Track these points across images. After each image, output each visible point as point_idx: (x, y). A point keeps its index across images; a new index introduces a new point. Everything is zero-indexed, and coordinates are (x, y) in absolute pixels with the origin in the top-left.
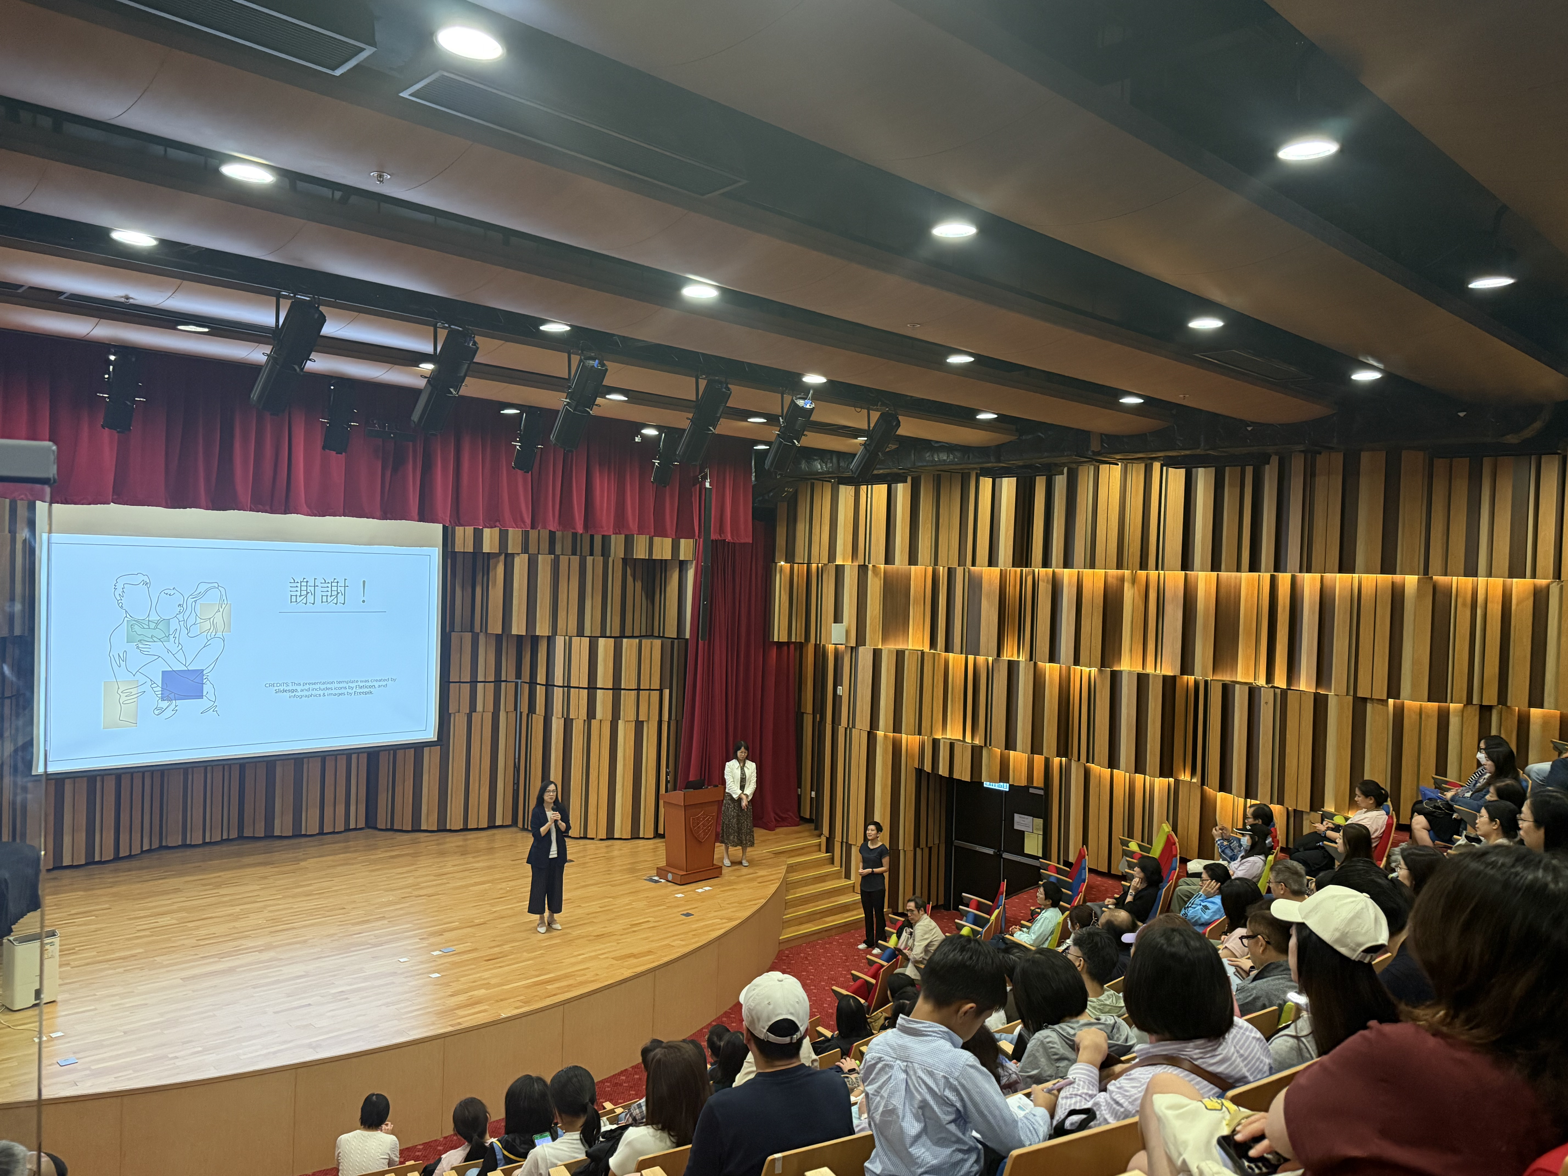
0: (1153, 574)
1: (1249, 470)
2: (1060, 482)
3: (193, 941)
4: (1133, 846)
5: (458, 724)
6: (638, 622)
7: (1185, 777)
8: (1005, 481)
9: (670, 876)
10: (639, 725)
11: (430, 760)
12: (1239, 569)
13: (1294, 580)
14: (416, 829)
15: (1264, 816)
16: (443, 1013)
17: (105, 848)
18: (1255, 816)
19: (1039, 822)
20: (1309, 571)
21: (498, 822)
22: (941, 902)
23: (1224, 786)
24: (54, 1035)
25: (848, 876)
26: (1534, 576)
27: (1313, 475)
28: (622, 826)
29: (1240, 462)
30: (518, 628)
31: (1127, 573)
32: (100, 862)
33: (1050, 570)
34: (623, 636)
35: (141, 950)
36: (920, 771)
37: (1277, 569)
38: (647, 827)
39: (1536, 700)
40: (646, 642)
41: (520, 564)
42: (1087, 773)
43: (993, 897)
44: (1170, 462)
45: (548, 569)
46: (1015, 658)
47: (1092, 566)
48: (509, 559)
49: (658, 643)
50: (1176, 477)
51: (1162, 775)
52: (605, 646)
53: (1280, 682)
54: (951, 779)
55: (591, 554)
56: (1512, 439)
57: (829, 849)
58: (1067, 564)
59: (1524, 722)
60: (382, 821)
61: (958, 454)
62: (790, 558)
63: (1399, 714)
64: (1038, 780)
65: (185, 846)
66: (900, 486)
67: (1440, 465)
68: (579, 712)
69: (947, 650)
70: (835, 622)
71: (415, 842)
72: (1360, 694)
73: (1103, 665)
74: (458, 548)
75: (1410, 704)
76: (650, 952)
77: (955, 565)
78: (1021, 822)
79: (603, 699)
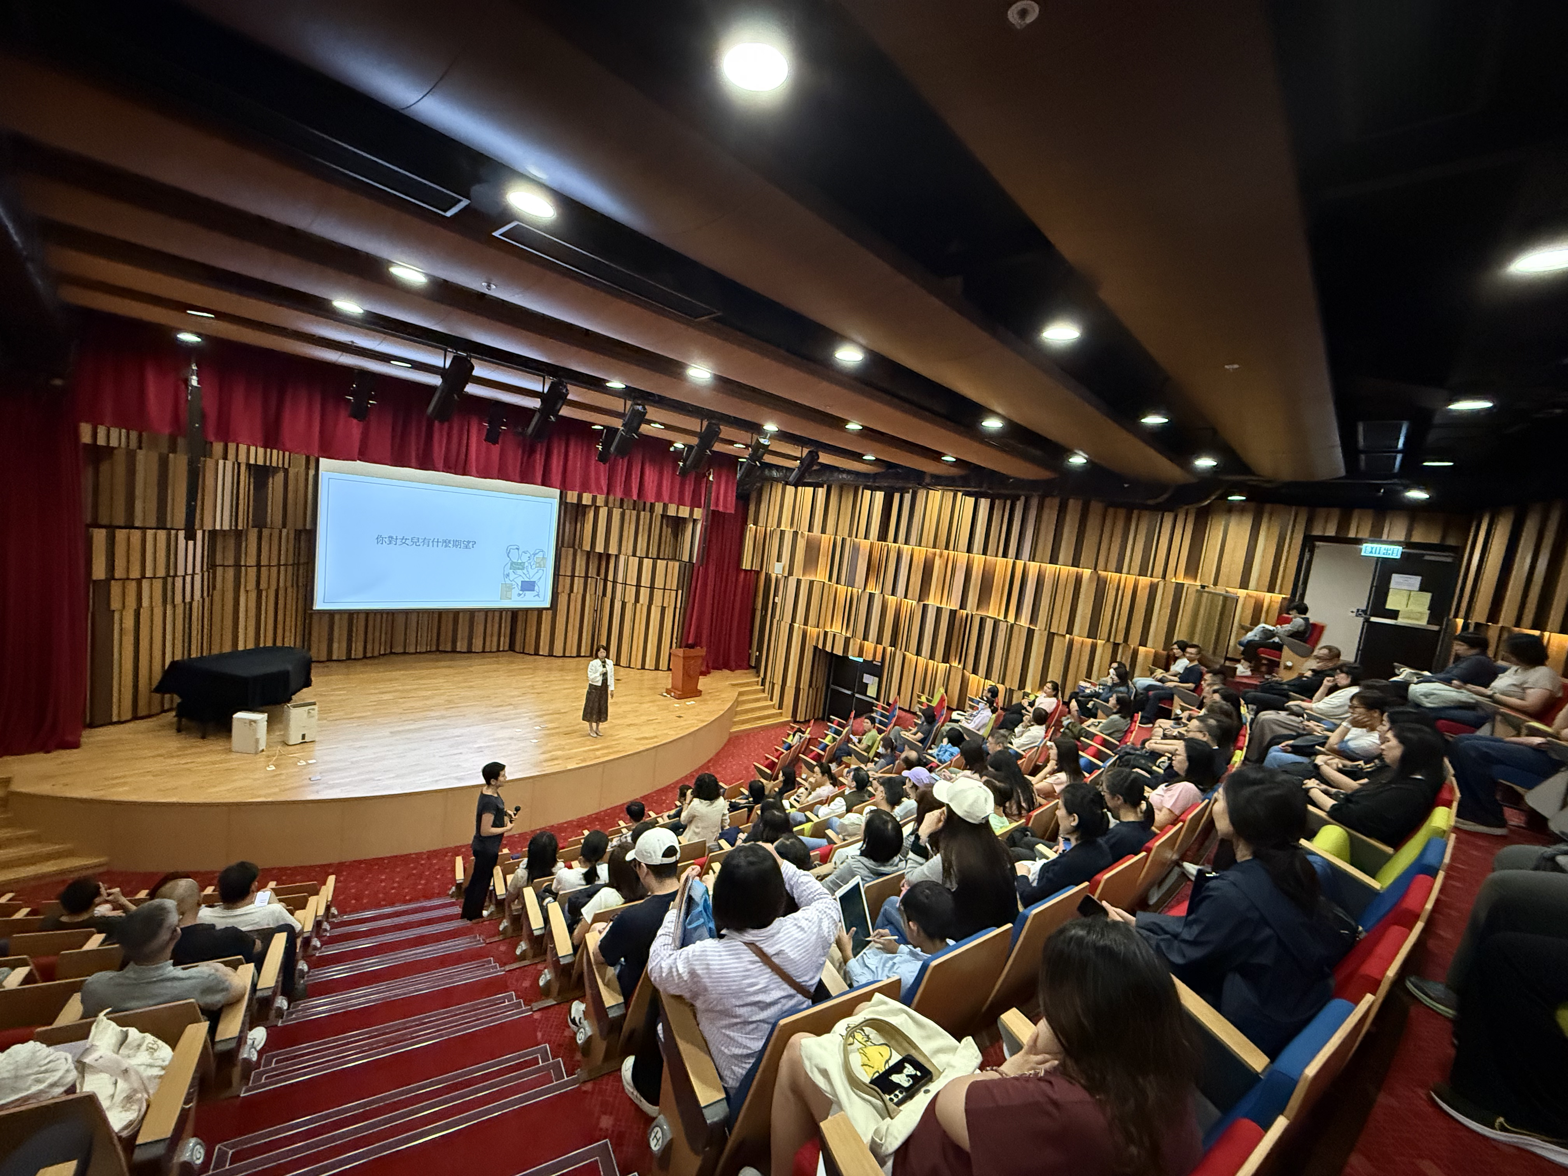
0: (952, 553)
1: (1008, 503)
2: (908, 497)
3: (400, 711)
4: (923, 699)
5: (563, 599)
6: (667, 550)
7: (955, 664)
8: (878, 493)
9: (673, 694)
10: (663, 609)
11: (546, 618)
12: (996, 556)
13: (1025, 564)
14: (537, 654)
15: (994, 692)
16: (536, 765)
17: (358, 650)
18: (989, 691)
19: (877, 679)
20: (1033, 561)
21: (583, 654)
22: (820, 716)
23: (975, 671)
24: (310, 762)
25: (771, 700)
26: (1152, 576)
27: (1042, 508)
28: (650, 663)
29: (1005, 498)
30: (600, 549)
31: (938, 551)
32: (355, 659)
33: (897, 545)
34: (658, 558)
35: (369, 713)
36: (816, 648)
37: (1017, 558)
38: (663, 664)
39: (1143, 643)
40: (671, 563)
41: (603, 512)
42: (904, 657)
43: (847, 719)
44: (967, 494)
45: (619, 517)
46: (873, 592)
47: (920, 546)
48: (597, 509)
49: (677, 564)
50: (970, 501)
51: (943, 662)
52: (647, 563)
53: (1011, 619)
54: (832, 653)
55: (644, 510)
56: (1150, 502)
57: (763, 684)
58: (907, 542)
59: (1135, 653)
60: (518, 648)
61: (853, 476)
62: (756, 523)
63: (1071, 643)
64: (879, 658)
65: (405, 653)
66: (820, 489)
67: (1111, 511)
68: (630, 598)
69: (837, 583)
70: (778, 561)
71: (535, 661)
72: (1052, 631)
73: (920, 600)
74: (568, 500)
75: (1077, 639)
76: (655, 737)
77: (846, 536)
78: (867, 679)
79: (644, 593)
